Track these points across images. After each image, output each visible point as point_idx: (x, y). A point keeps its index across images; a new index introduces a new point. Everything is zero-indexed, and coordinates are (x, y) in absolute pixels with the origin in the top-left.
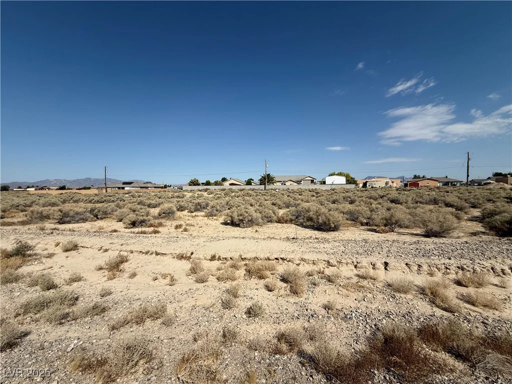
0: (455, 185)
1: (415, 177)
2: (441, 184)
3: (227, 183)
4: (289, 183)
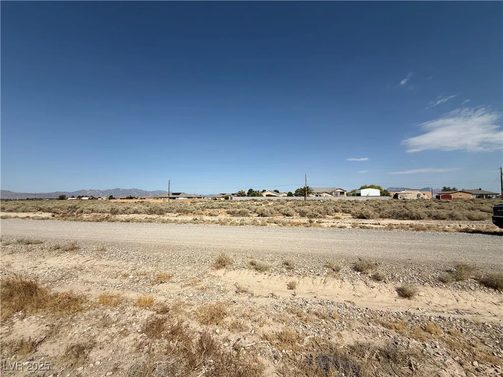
0: (489, 197)
1: (445, 189)
2: (475, 197)
3: (264, 194)
4: (324, 195)
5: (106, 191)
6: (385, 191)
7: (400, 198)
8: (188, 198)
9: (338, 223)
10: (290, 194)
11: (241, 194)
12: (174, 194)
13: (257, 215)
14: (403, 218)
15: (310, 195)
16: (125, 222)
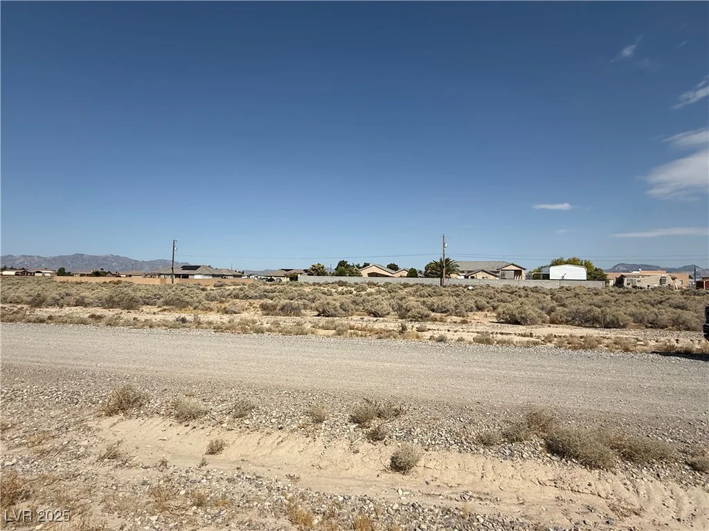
3: (365, 272)
4: (480, 276)
5: (55, 259)
6: (596, 270)
7: (628, 284)
8: (214, 276)
9: (456, 332)
10: (413, 273)
11: (318, 271)
12: (185, 268)
13: (316, 313)
14: (593, 323)
15: (452, 275)
16: (35, 322)
